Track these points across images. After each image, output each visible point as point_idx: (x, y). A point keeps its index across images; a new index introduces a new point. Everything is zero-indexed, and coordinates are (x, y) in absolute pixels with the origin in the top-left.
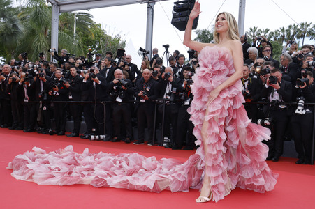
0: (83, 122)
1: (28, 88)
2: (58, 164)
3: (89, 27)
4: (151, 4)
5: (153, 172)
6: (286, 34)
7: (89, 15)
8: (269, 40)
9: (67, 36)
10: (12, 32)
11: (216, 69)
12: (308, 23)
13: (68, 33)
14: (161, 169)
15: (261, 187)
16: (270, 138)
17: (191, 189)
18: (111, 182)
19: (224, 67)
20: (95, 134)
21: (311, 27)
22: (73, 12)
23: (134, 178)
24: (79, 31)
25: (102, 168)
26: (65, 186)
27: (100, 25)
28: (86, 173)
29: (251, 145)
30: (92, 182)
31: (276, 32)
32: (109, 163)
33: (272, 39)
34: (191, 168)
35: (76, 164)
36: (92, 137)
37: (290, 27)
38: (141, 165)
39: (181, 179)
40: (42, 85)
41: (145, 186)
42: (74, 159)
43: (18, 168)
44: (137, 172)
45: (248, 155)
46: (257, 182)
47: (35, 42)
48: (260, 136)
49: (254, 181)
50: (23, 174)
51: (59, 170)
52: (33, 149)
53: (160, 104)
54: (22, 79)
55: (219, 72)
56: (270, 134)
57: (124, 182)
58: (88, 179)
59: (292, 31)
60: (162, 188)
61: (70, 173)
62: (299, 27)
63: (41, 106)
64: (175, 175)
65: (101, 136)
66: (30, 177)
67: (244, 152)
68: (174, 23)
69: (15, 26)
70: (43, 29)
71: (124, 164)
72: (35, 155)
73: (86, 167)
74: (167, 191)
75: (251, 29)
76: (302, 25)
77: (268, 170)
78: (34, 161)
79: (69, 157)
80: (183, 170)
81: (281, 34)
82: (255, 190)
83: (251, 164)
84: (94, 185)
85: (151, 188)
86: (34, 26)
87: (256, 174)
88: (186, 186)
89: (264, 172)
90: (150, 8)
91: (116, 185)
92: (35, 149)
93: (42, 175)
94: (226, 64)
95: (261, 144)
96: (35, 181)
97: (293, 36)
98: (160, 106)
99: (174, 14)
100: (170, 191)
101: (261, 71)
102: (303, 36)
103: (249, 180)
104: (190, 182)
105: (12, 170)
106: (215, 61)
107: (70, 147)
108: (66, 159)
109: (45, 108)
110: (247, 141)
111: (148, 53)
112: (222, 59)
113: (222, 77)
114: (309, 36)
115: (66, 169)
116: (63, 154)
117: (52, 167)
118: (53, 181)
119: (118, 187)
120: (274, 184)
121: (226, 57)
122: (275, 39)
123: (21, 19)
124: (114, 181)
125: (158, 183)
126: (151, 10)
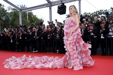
0: (31, 47)
1: (12, 37)
2: (20, 61)
3: (32, 16)
4: (50, 7)
5: (52, 62)
6: (96, 14)
7: (32, 13)
8: (90, 16)
9: (25, 20)
10: (7, 20)
11: (71, 25)
12: (103, 10)
13: (25, 19)
14: (54, 61)
15: (89, 65)
16: (91, 47)
17: (65, 67)
18: (37, 66)
19: (73, 24)
20: (34, 50)
21: (103, 11)
22: (27, 12)
23: (45, 65)
24: (29, 18)
25: (34, 62)
26: (21, 69)
27: (36, 16)
28: (29, 64)
29: (85, 50)
30: (31, 67)
31: (93, 14)
32: (37, 60)
33: (91, 16)
34: (65, 60)
35: (26, 61)
36: (33, 51)
37: (97, 11)
38: (48, 60)
39: (61, 64)
40: (16, 36)
41: (48, 67)
42: (26, 59)
43: (6, 64)
44: (46, 62)
45: (84, 54)
46: (88, 63)
47: (15, 23)
48: (88, 47)
49: (87, 62)
50: (7, 66)
51: (20, 63)
52: (12, 57)
53: (55, 39)
54: (10, 35)
55: (72, 26)
56: (91, 46)
57: (41, 66)
58: (29, 66)
59: (98, 13)
60: (55, 67)
61: (23, 64)
62: (100, 11)
63: (16, 43)
64: (59, 62)
65: (36, 51)
66: (10, 67)
67: (83, 53)
68: (58, 13)
69: (8, 18)
70: (17, 18)
71: (42, 60)
72: (12, 59)
73: (29, 62)
74: (56, 68)
75: (84, 13)
76: (101, 10)
77: (91, 58)
78: (12, 61)
79: (24, 59)
80: (62, 60)
81: (94, 14)
82: (87, 66)
83: (85, 57)
84: (31, 68)
85: (51, 68)
86: (15, 17)
87: (87, 60)
88: (63, 66)
89: (90, 59)
90: (50, 8)
91: (39, 67)
92: (13, 57)
93: (14, 66)
94: (74, 23)
95: (88, 50)
96: (11, 68)
97: (98, 14)
98: (55, 40)
99: (58, 10)
100: (57, 68)
101: (87, 26)
102: (101, 14)
103: (85, 62)
104: (64, 65)
105: (4, 65)
106: (70, 22)
107: (25, 55)
108: (23, 60)
109: (18, 43)
110: (83, 49)
111: (50, 23)
112: (72, 22)
113: (73, 28)
114: (103, 14)
115: (22, 63)
116: (23, 58)
117: (18, 63)
118: (17, 68)
119: (40, 68)
120: (93, 63)
121: (73, 21)
122: (92, 16)
123: (10, 16)
124: (38, 66)
125: (53, 66)
126: (50, 9)
